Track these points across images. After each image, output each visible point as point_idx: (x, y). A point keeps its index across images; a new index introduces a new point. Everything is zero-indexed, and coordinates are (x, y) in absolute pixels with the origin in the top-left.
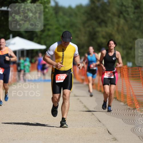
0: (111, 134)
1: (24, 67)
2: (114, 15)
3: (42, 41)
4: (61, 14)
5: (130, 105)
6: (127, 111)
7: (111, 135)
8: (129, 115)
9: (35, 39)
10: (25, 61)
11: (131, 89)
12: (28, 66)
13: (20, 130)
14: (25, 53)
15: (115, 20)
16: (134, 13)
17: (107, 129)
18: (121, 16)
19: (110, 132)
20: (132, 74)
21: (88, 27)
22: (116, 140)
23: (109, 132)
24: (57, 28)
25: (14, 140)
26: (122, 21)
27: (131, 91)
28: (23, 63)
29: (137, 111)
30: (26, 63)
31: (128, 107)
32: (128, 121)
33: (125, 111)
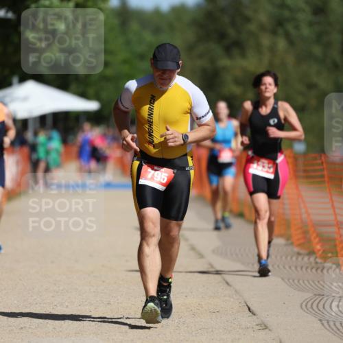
0: (254, 314)
1: (48, 152)
2: (262, 28)
3: (91, 91)
4: (134, 26)
5: (299, 245)
6: (294, 258)
7: (255, 317)
8: (299, 269)
9: (73, 86)
10: (50, 139)
11: (302, 205)
12: (57, 151)
13: (36, 304)
14: (49, 121)
15: (266, 41)
16: (311, 24)
17: (246, 303)
18: (280, 31)
19: (252, 308)
20: (305, 171)
21: (201, 56)
22: (266, 327)
23: (249, 309)
24: (125, 62)
25: (22, 328)
26: (282, 44)
27: (303, 211)
28: (43, 145)
29: (316, 258)
30: (51, 144)
31: (296, 249)
32: (296, 281)
33: (289, 258)
